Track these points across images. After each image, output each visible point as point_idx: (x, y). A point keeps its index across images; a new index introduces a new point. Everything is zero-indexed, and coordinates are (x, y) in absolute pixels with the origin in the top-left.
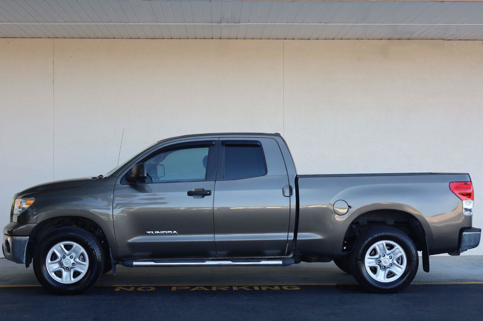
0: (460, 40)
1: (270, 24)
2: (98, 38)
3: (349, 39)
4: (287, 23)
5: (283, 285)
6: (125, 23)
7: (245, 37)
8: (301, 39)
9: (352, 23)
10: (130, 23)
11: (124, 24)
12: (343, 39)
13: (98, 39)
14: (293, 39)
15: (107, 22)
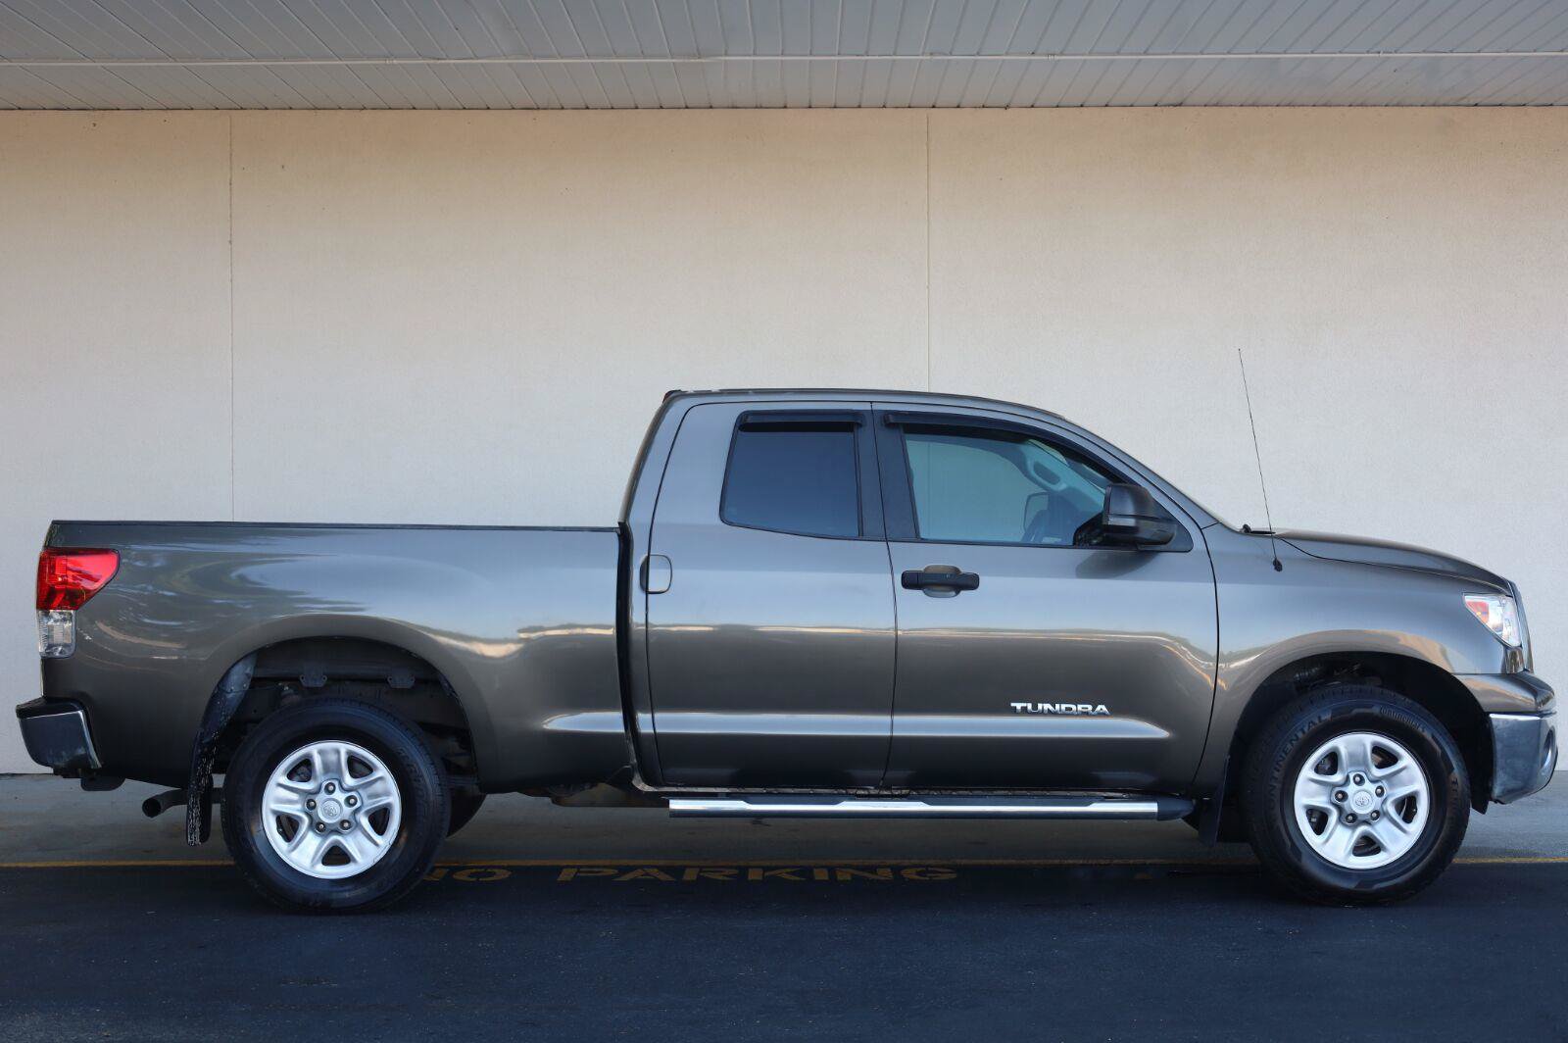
0: (1476, 105)
1: (877, 57)
2: (365, 108)
3: (1132, 106)
4: (931, 54)
5: (906, 862)
6: (434, 59)
7: (810, 101)
8: (983, 107)
9: (1131, 54)
10: (448, 58)
11: (432, 61)
12: (1087, 104)
13: (364, 111)
14: (958, 107)
15: (378, 57)
